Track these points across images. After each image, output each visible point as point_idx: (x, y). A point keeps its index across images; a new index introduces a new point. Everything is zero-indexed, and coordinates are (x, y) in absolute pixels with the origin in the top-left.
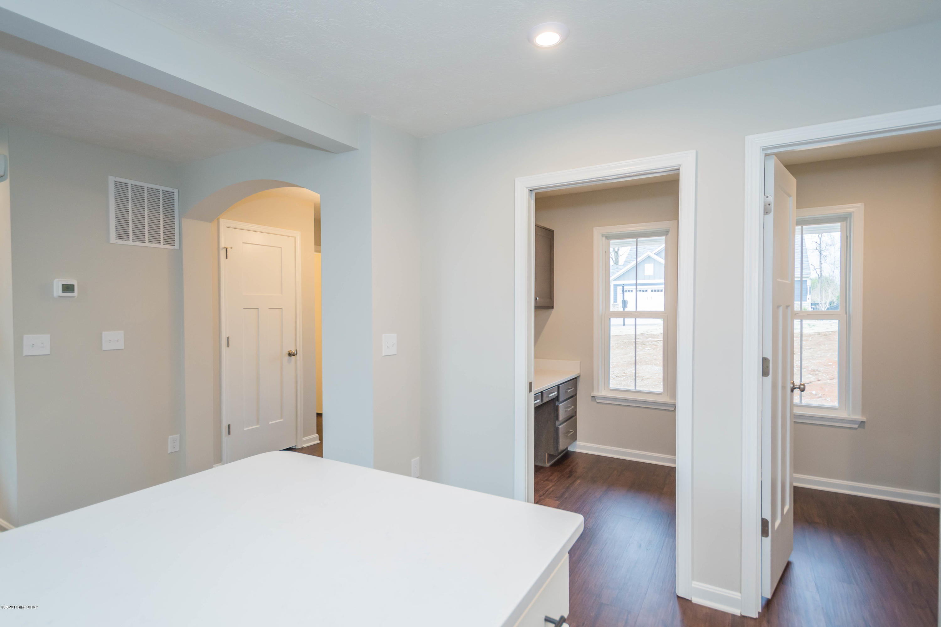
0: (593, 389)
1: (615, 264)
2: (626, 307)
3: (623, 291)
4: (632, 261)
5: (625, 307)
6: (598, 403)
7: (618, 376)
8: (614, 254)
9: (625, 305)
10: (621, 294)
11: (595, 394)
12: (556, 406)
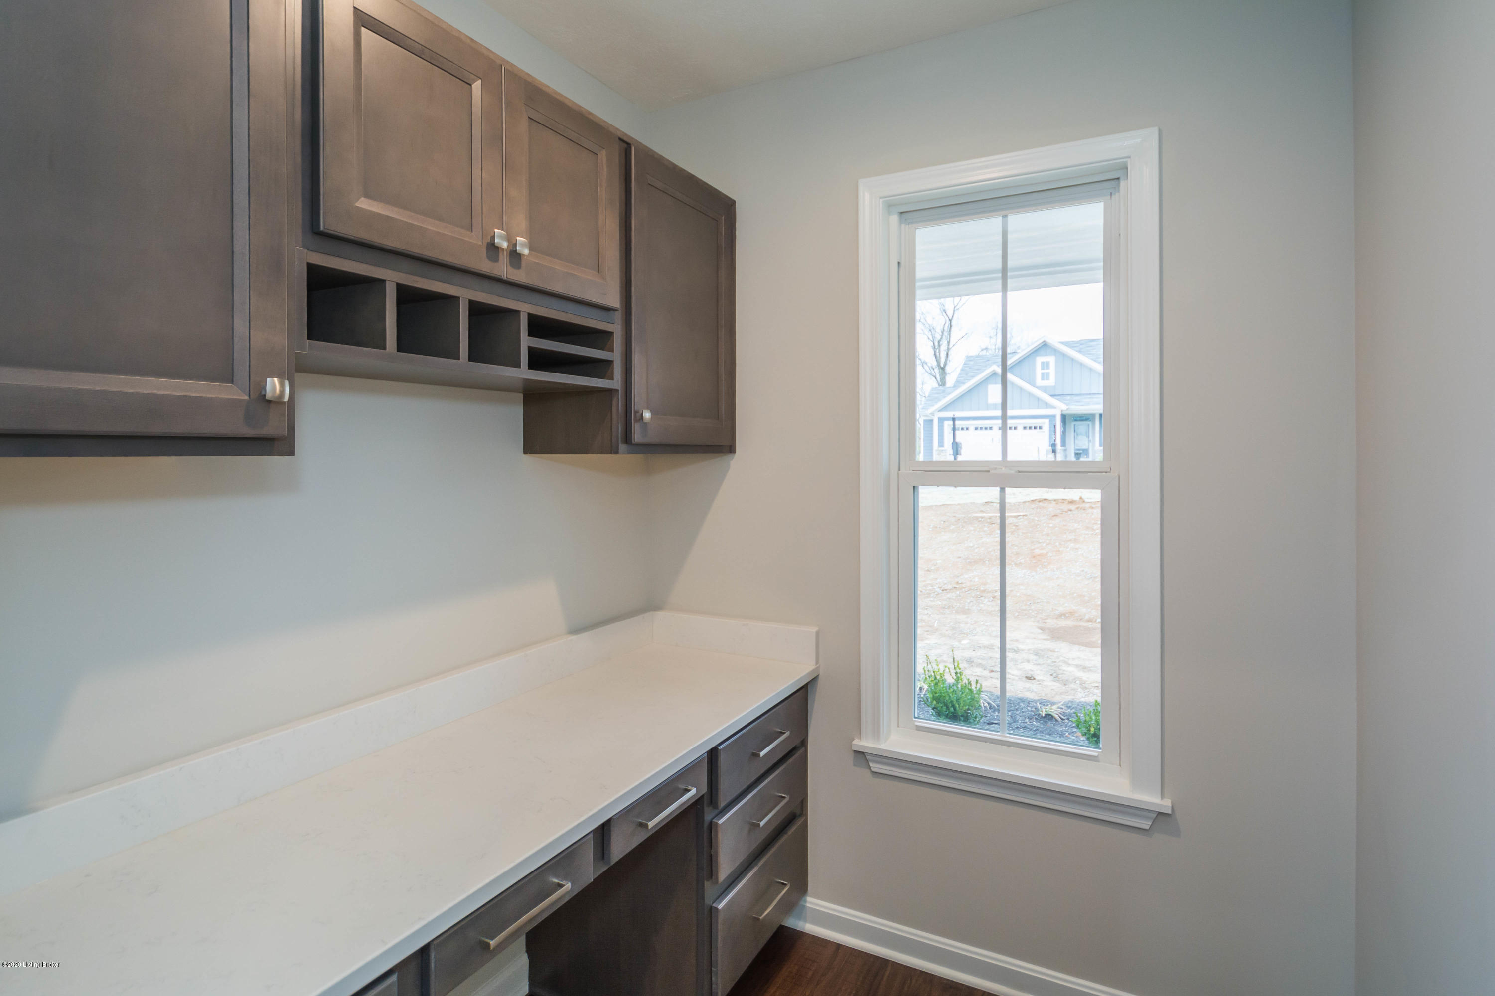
0: (858, 731)
1: (940, 386)
2: (959, 453)
3: (954, 429)
4: (966, 381)
5: (957, 454)
6: (876, 774)
7: (946, 590)
8: (938, 371)
9: (957, 451)
10: (950, 433)
11: (864, 743)
12: (706, 825)
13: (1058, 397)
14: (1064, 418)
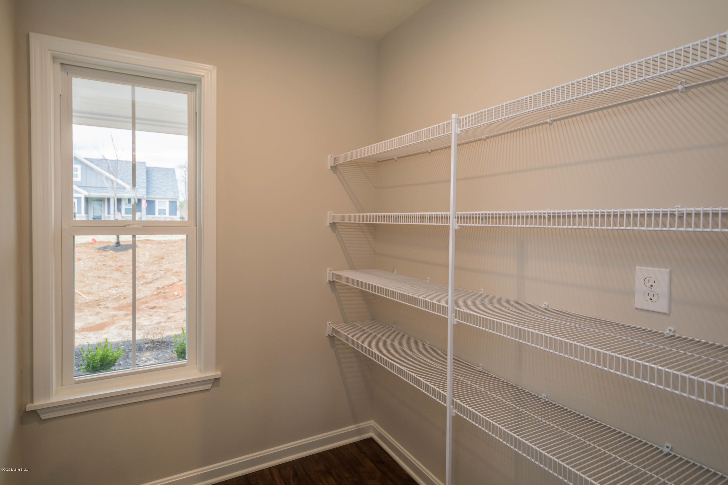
13: (83, 188)
14: (87, 200)
